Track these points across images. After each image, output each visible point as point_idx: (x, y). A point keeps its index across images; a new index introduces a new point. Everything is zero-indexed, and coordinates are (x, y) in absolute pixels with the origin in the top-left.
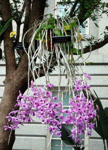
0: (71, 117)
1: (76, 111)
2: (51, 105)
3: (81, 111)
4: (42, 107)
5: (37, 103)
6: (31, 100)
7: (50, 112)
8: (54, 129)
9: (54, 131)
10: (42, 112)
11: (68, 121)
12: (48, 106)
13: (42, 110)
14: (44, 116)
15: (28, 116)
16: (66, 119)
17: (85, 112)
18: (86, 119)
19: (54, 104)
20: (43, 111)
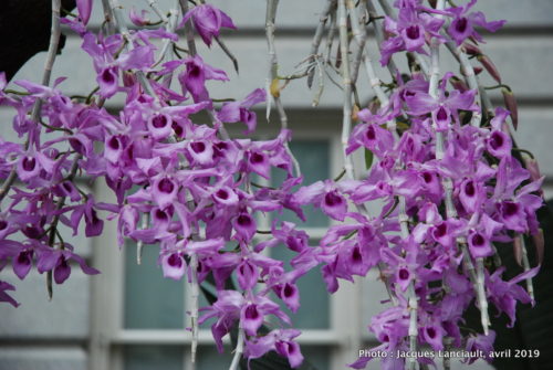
0: (366, 231)
1: (403, 186)
2: (222, 155)
3: (441, 188)
4: (165, 161)
5: (124, 139)
6: (76, 124)
7: (223, 194)
8: (252, 313)
9: (253, 325)
10: (163, 200)
11: (347, 256)
12: (205, 157)
13: (165, 186)
14: (177, 230)
15: (51, 242)
16: (330, 249)
17: (470, 191)
18: (479, 241)
19: (240, 147)
20: (170, 190)
